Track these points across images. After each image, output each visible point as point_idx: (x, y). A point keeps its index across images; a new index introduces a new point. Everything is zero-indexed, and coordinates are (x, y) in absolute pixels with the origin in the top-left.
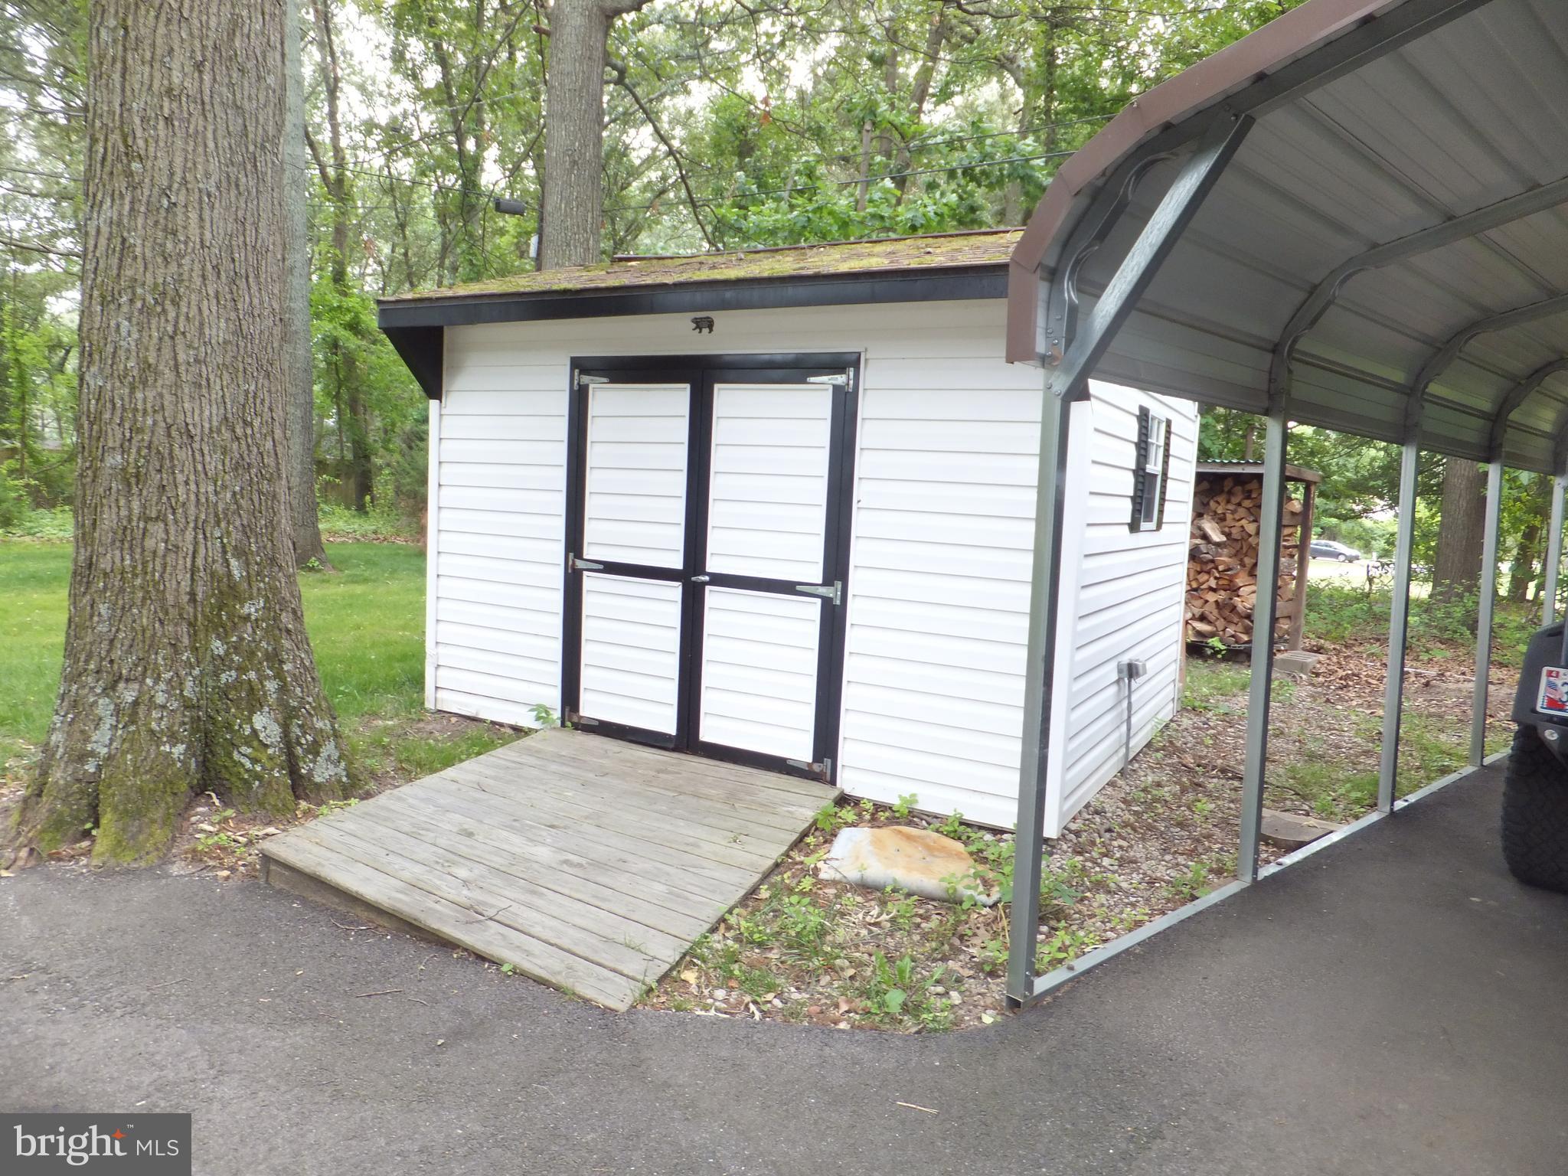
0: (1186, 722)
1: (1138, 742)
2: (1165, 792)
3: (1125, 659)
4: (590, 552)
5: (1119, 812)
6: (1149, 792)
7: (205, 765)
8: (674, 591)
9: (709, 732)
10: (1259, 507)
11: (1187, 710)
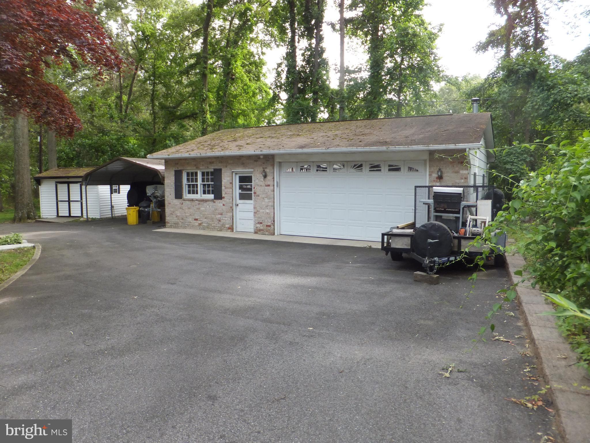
4: (59, 200)
7: (28, 217)
8: (67, 203)
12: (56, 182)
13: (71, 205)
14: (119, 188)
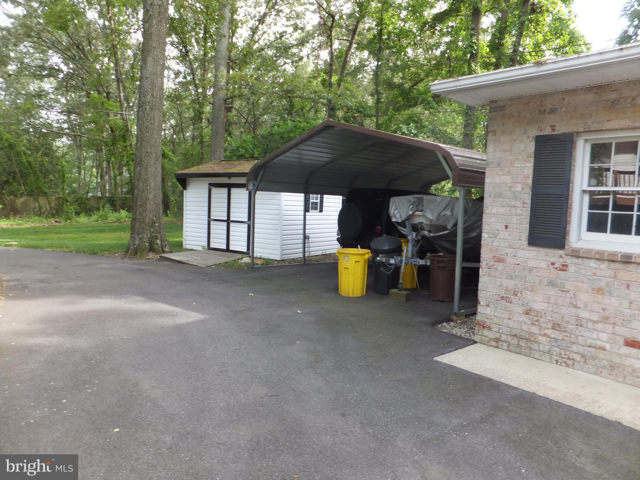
1: (314, 253)
3: (307, 235)
4: (212, 218)
7: (150, 247)
8: (225, 224)
9: (231, 248)
12: (211, 185)
13: (231, 229)
14: (322, 202)
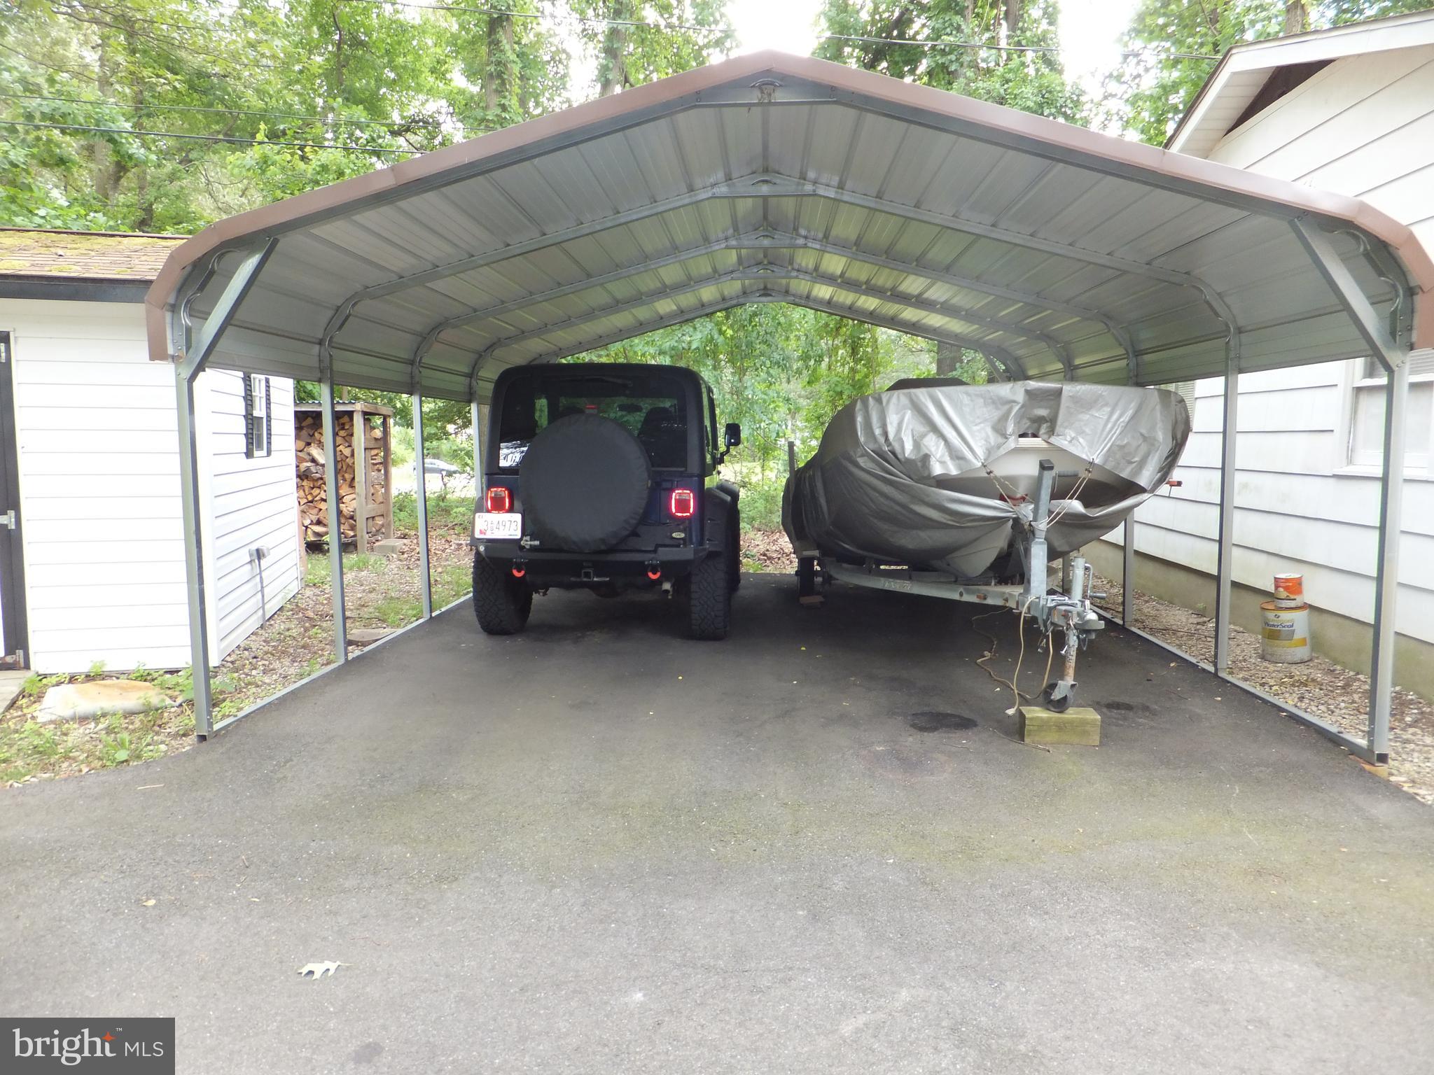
0: (308, 592)
1: (272, 608)
2: (294, 632)
3: (254, 547)
5: (261, 647)
6: (282, 634)
10: (352, 435)
11: (310, 586)
